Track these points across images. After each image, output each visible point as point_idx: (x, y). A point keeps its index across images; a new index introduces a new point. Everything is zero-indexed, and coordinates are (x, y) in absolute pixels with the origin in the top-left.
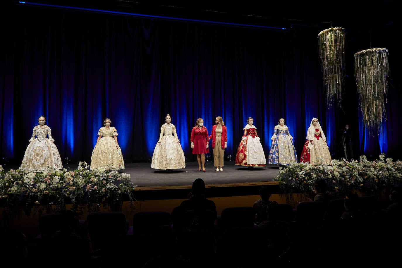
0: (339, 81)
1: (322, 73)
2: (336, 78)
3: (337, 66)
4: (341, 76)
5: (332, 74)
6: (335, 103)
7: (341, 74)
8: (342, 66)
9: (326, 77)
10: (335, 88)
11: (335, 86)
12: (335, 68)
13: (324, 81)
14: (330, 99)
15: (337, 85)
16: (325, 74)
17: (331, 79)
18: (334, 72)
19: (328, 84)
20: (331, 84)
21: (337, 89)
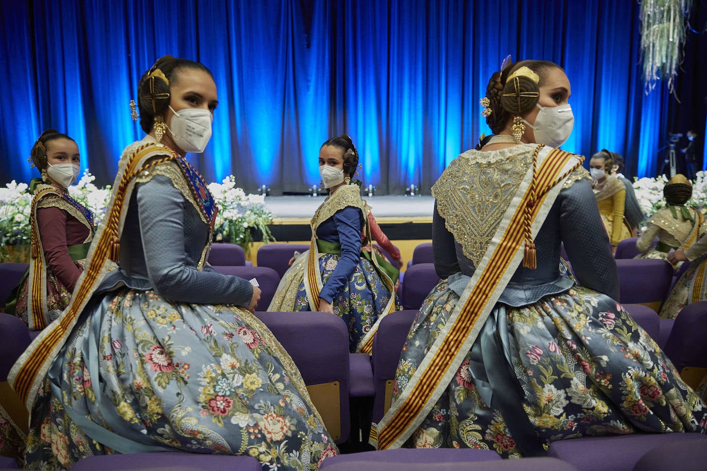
0: (675, 37)
1: (640, 23)
2: (668, 31)
3: (674, 6)
4: (679, 27)
5: (661, 22)
6: (663, 83)
7: (680, 22)
8: (683, 5)
9: (647, 29)
10: (664, 53)
11: (664, 49)
12: (669, 11)
13: (644, 38)
14: (652, 73)
15: (670, 45)
16: (646, 24)
17: (657, 34)
18: (665, 19)
19: (651, 45)
20: (657, 45)
21: (669, 55)
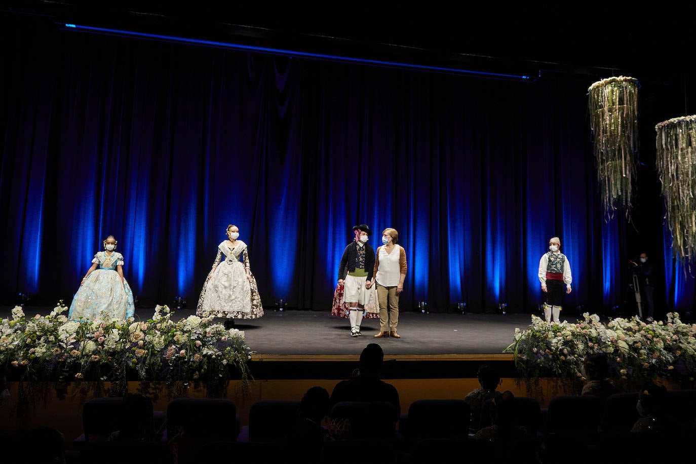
0: (626, 173)
1: (595, 159)
2: (621, 167)
3: (624, 146)
4: (630, 165)
5: (613, 160)
6: (620, 213)
7: (631, 160)
8: (632, 146)
9: (602, 164)
10: (619, 186)
11: (619, 182)
12: (620, 150)
13: (599, 172)
14: (610, 204)
15: (624, 181)
16: (600, 160)
17: (611, 169)
18: (617, 157)
19: (607, 178)
20: (612, 179)
21: (624, 188)
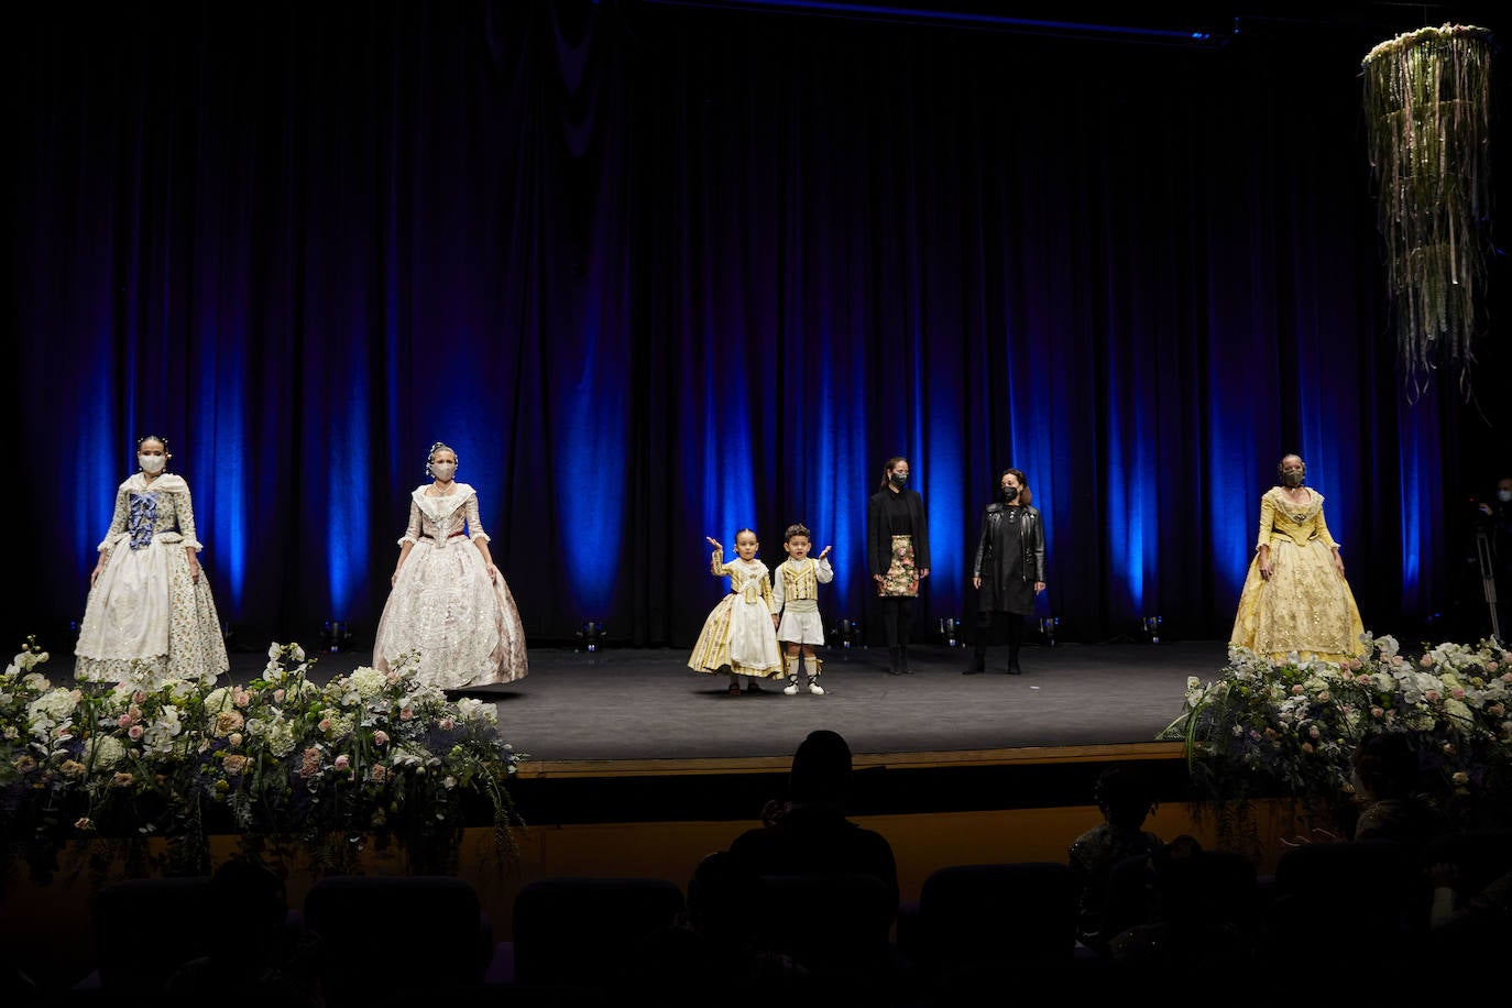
0: (1460, 277)
1: (1381, 240)
2: (1447, 261)
3: (1454, 205)
4: (1471, 254)
5: (1426, 242)
6: (1444, 378)
7: (1473, 241)
8: (1474, 205)
9: (1397, 256)
10: (1441, 310)
11: (1441, 300)
12: (1443, 217)
13: (1392, 274)
14: (1419, 356)
15: (1454, 295)
16: (1394, 244)
17: (1422, 267)
18: (1436, 233)
19: (1410, 290)
20: (1424, 291)
21: (1455, 316)
